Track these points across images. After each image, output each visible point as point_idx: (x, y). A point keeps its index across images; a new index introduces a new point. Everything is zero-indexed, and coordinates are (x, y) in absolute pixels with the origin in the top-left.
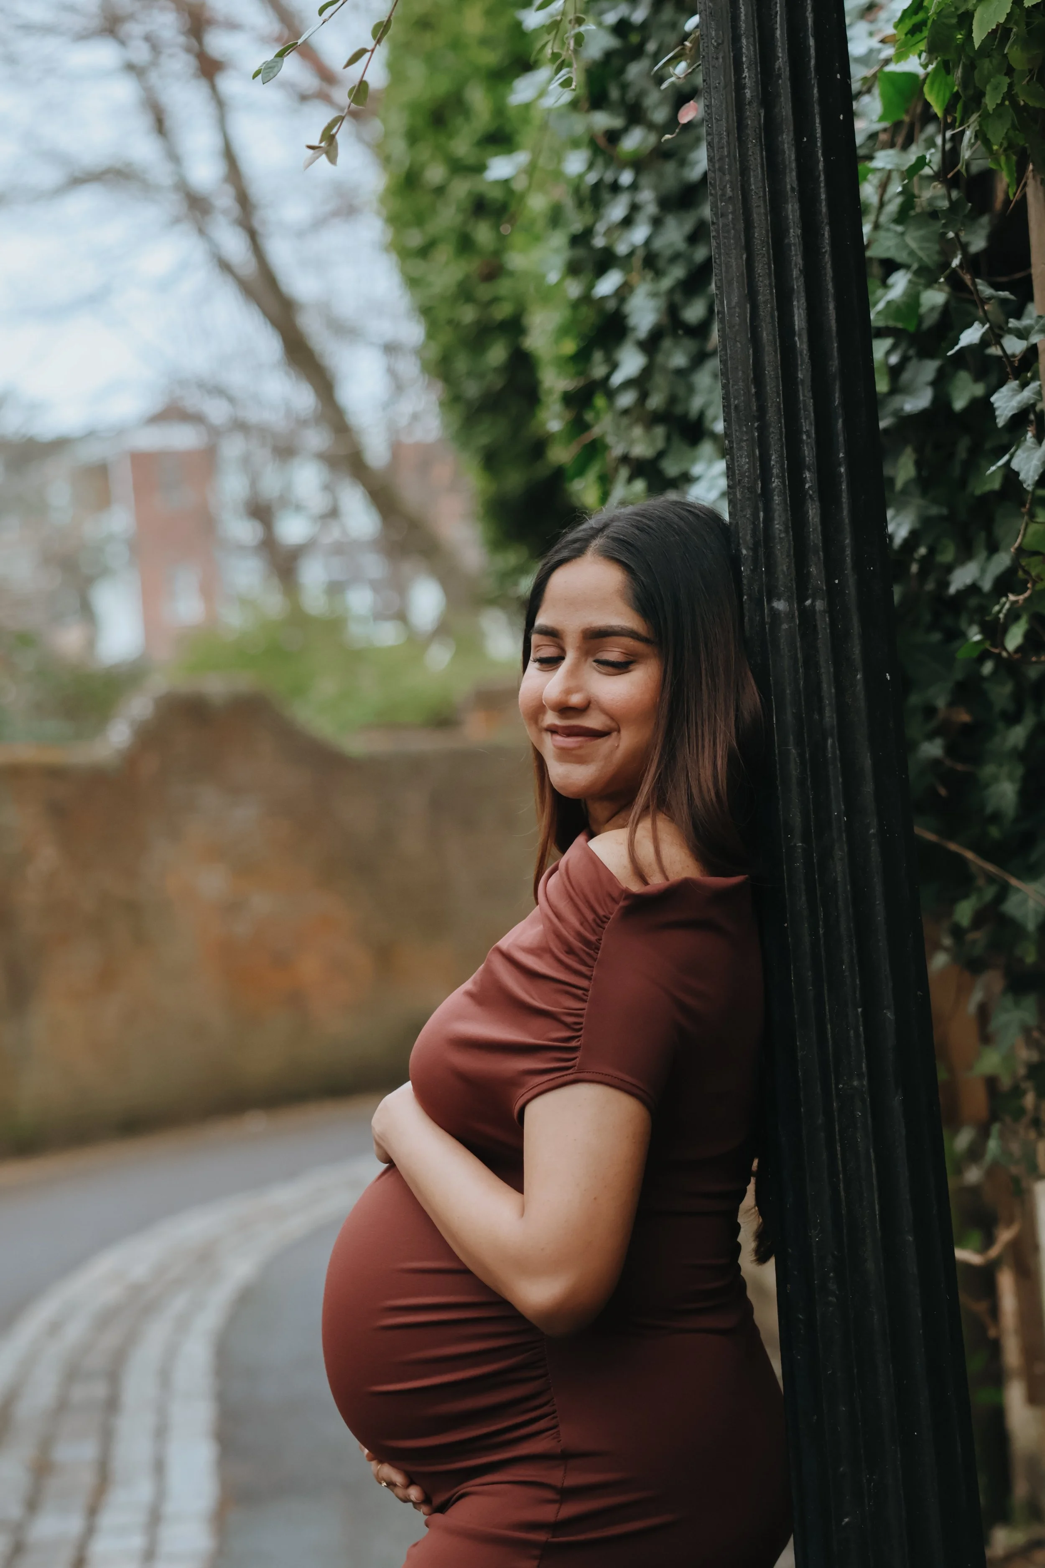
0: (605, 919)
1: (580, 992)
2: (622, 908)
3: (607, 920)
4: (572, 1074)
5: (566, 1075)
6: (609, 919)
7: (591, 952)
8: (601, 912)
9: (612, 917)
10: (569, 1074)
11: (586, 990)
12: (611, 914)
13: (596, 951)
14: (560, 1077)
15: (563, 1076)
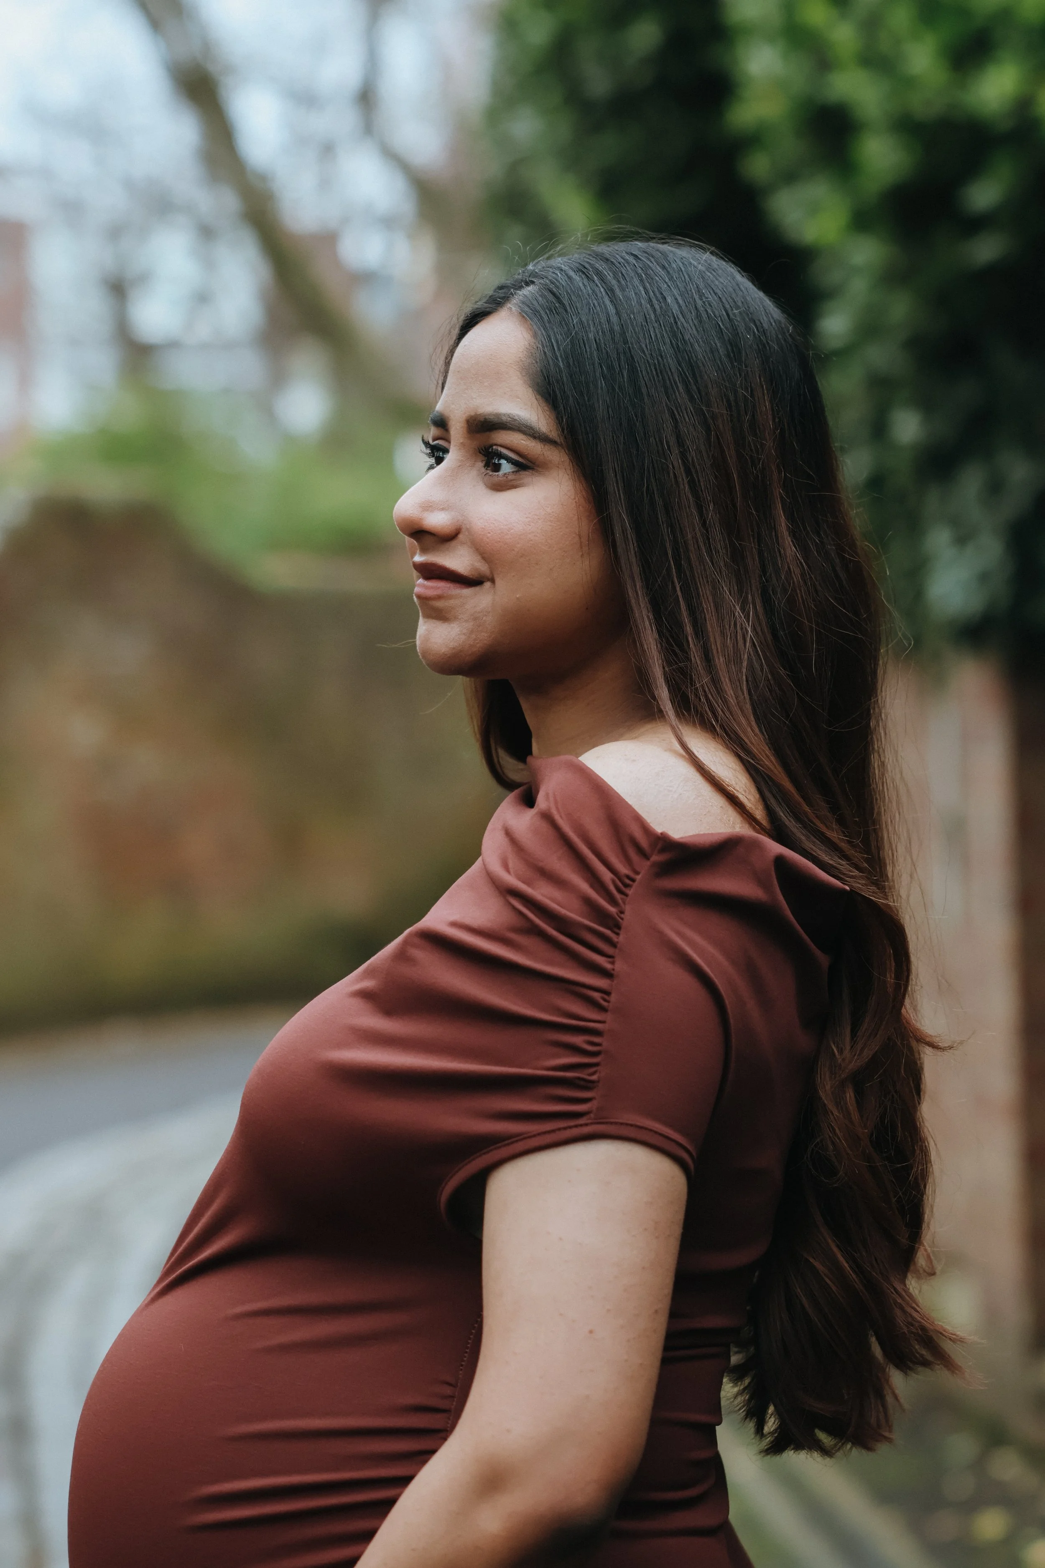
0: (628, 881)
1: (596, 995)
2: (654, 864)
3: (631, 883)
4: (586, 1125)
5: (576, 1126)
6: (633, 880)
7: (608, 932)
8: (623, 869)
9: (638, 877)
10: (581, 1125)
11: (608, 993)
12: (637, 873)
13: (617, 931)
14: (565, 1128)
15: (570, 1127)
